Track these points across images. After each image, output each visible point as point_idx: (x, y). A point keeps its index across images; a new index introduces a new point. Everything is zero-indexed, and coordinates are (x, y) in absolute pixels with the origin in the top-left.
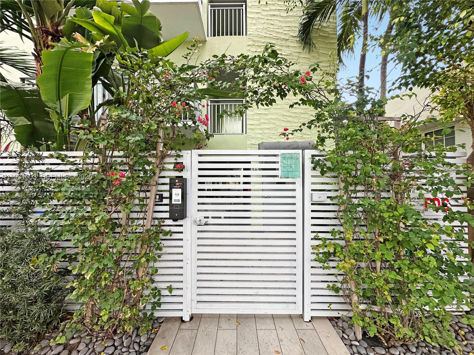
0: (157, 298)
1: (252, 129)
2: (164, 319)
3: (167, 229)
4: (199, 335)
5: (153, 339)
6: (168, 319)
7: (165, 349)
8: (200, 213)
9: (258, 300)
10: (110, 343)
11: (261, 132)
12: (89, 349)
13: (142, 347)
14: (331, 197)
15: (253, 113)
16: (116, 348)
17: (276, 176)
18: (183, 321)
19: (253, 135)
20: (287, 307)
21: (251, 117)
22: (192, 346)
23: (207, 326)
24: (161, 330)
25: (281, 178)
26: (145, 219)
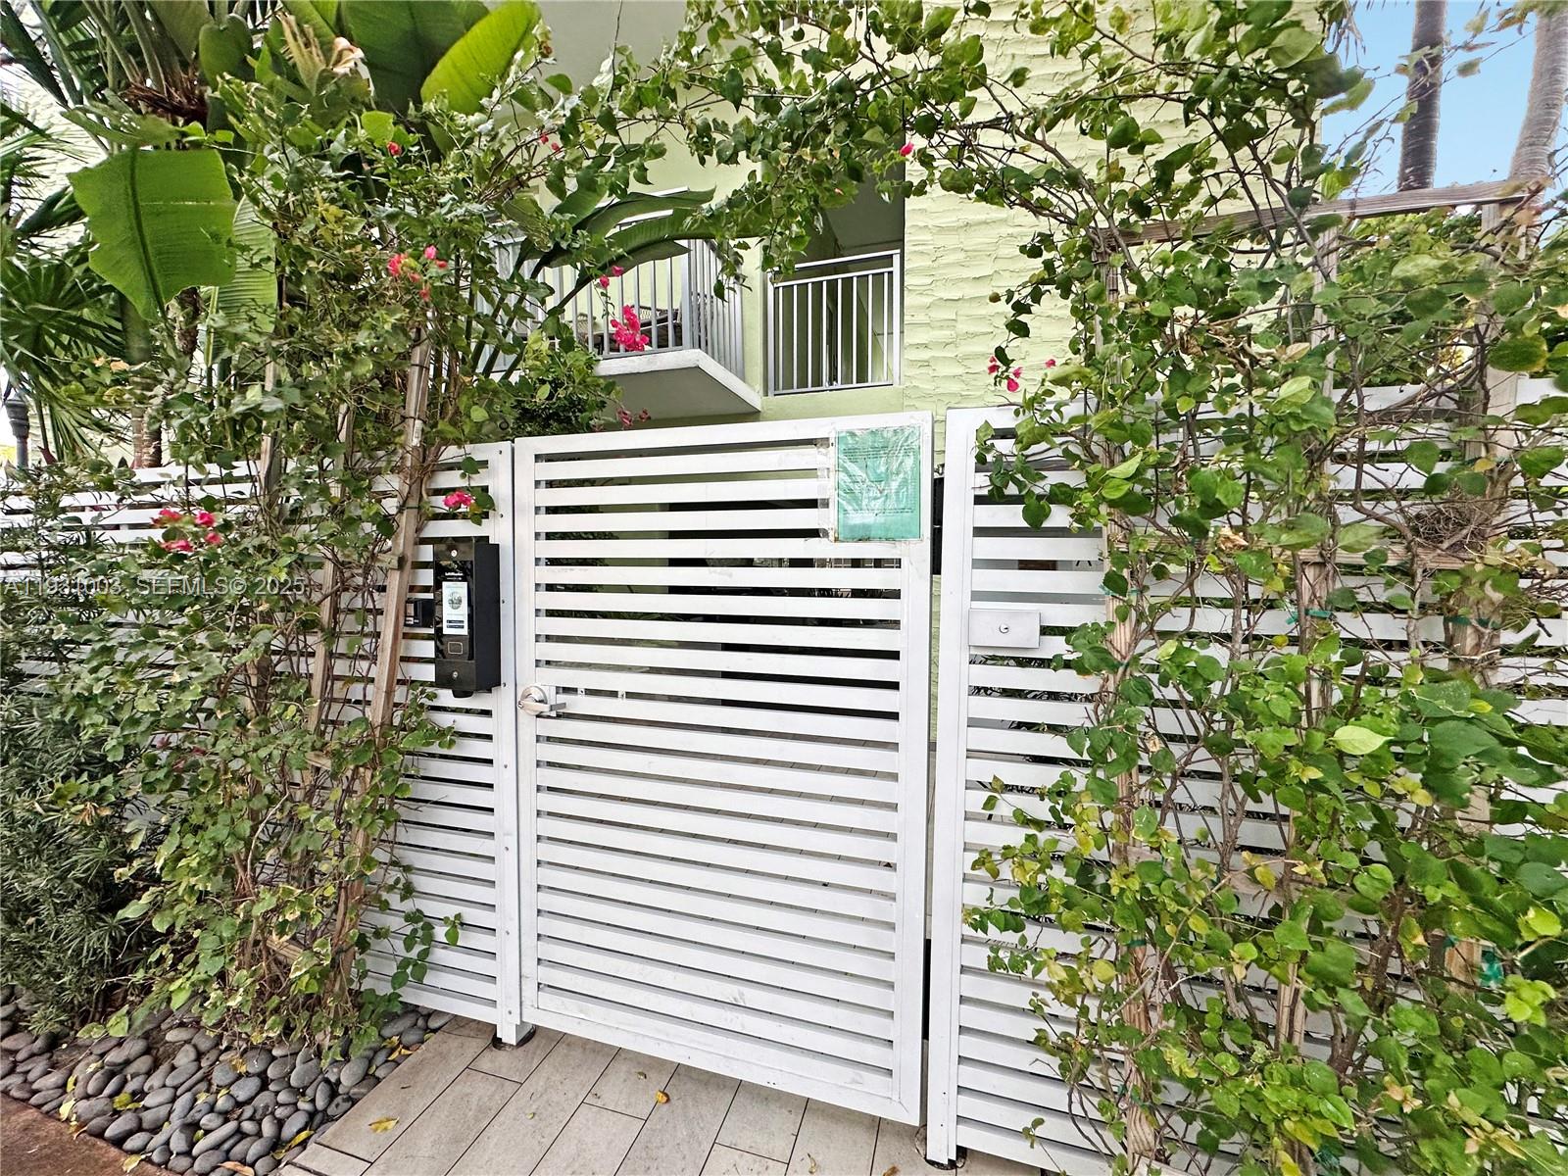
0: (418, 948)
1: (926, 364)
2: (446, 1019)
3: (445, 720)
4: (510, 1109)
5: (378, 1080)
6: (458, 1023)
7: (386, 1129)
8: (545, 671)
9: (743, 1027)
10: (255, 1066)
11: (960, 370)
12: (200, 1068)
13: (339, 1099)
14: (1072, 630)
15: (928, 300)
16: (264, 1084)
17: (813, 533)
18: (497, 1043)
19: (927, 387)
20: (854, 1081)
21: (921, 318)
22: (467, 1142)
23: (557, 1077)
24: (416, 1056)
25: (836, 540)
26: (372, 680)
